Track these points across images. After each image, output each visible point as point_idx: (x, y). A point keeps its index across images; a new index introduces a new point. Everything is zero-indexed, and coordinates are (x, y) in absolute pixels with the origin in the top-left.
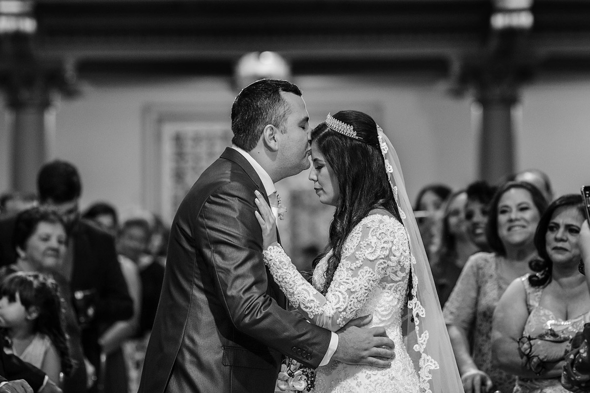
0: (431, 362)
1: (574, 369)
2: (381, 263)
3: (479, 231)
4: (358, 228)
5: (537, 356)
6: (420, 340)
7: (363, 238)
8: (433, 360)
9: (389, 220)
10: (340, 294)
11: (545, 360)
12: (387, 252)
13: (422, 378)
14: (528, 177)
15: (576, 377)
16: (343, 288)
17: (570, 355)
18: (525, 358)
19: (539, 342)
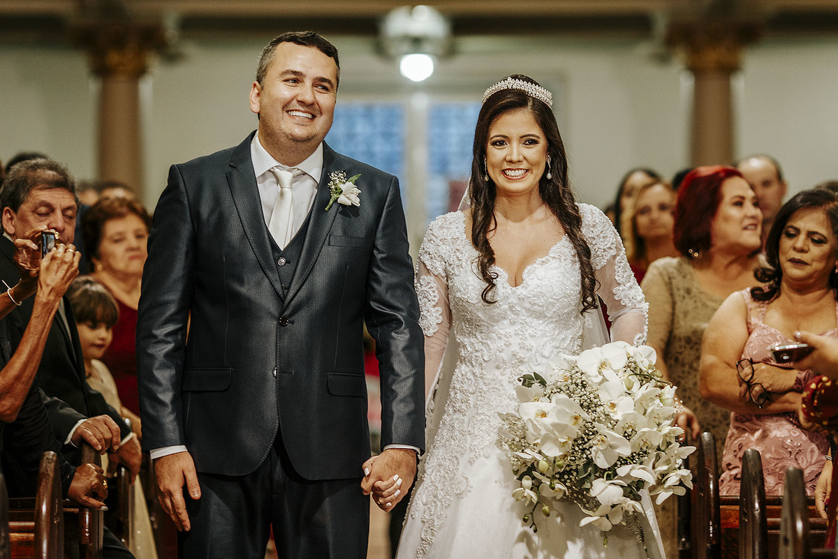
5: (761, 384)
11: (770, 389)
18: (744, 386)
19: (764, 366)
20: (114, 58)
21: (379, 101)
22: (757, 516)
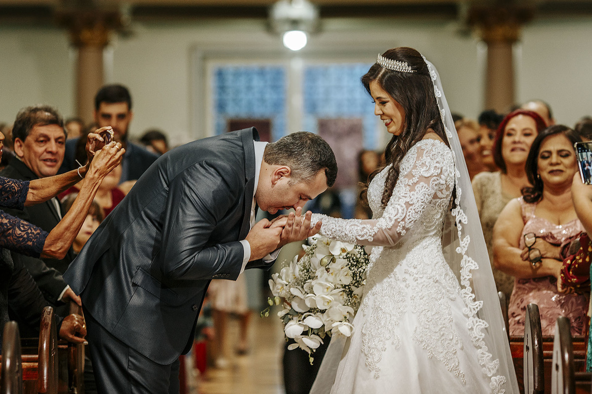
0: (472, 263)
1: (571, 273)
2: (435, 180)
3: (486, 153)
4: (413, 149)
6: (462, 243)
7: (418, 158)
8: (473, 261)
9: (439, 144)
10: (399, 207)
12: (439, 170)
13: (463, 276)
14: (533, 106)
15: (573, 280)
16: (402, 202)
17: (567, 260)
20: (86, 35)
21: (269, 64)
22: (536, 349)
